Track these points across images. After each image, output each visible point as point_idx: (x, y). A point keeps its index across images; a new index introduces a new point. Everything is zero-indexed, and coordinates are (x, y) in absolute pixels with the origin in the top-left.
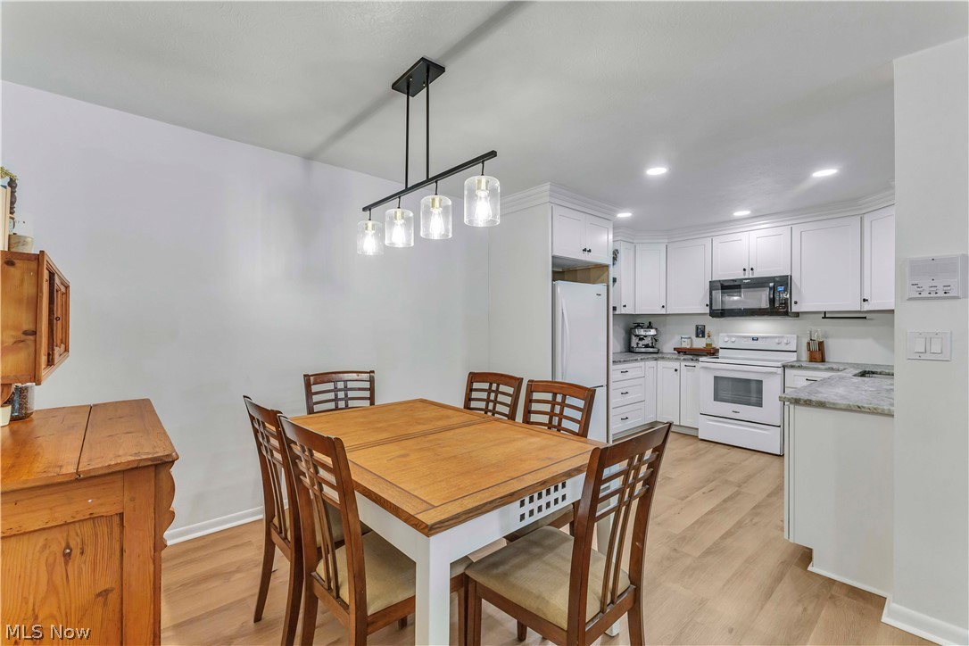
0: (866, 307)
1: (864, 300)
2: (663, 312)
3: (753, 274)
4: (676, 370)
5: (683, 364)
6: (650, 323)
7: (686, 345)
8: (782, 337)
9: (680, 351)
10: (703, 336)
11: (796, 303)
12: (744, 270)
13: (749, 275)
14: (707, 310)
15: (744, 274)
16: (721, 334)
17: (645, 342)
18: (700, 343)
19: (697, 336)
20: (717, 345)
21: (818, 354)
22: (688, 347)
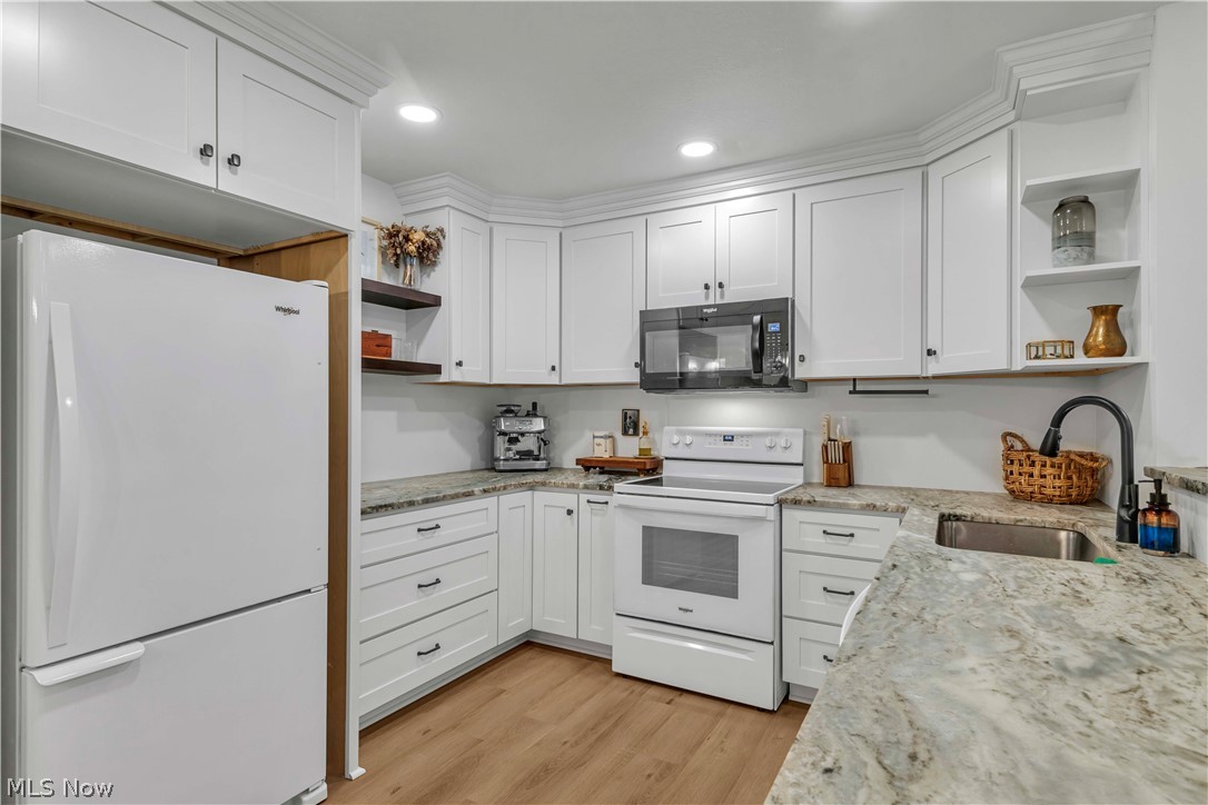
0: (934, 368)
1: (930, 353)
2: (554, 380)
3: (722, 296)
4: (570, 512)
5: (584, 497)
6: (535, 405)
7: (602, 452)
8: (777, 434)
9: (587, 465)
10: (636, 433)
11: (802, 358)
12: (707, 287)
13: (715, 298)
14: (635, 377)
15: (707, 297)
16: (666, 428)
17: (521, 446)
18: (629, 448)
19: (625, 433)
20: (663, 450)
21: (840, 470)
22: (606, 456)
